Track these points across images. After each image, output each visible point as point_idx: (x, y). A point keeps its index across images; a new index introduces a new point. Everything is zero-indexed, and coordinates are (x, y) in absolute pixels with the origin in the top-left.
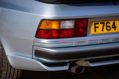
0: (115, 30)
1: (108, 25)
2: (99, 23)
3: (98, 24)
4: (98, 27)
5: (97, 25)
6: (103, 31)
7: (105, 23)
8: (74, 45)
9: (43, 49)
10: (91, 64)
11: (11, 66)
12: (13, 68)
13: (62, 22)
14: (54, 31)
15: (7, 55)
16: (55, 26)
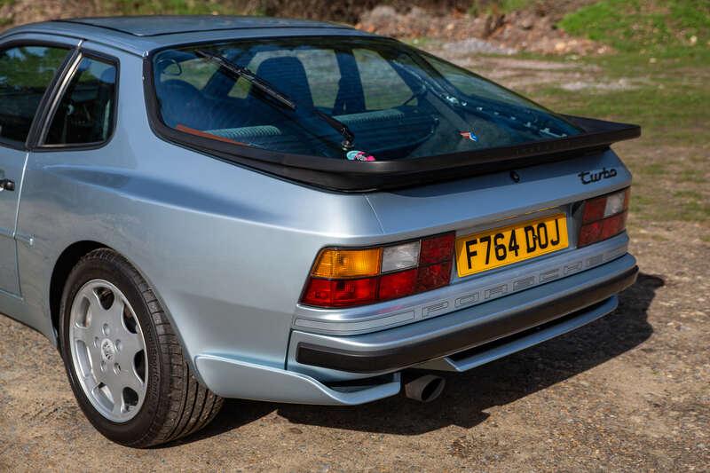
0: (517, 255)
1: (500, 242)
2: (478, 240)
3: (475, 242)
4: (475, 254)
5: (472, 248)
6: (487, 263)
7: (493, 237)
8: (418, 317)
9: (330, 341)
10: (459, 366)
11: (207, 390)
12: (212, 393)
13: (388, 252)
14: (360, 283)
15: (192, 357)
16: (362, 265)
